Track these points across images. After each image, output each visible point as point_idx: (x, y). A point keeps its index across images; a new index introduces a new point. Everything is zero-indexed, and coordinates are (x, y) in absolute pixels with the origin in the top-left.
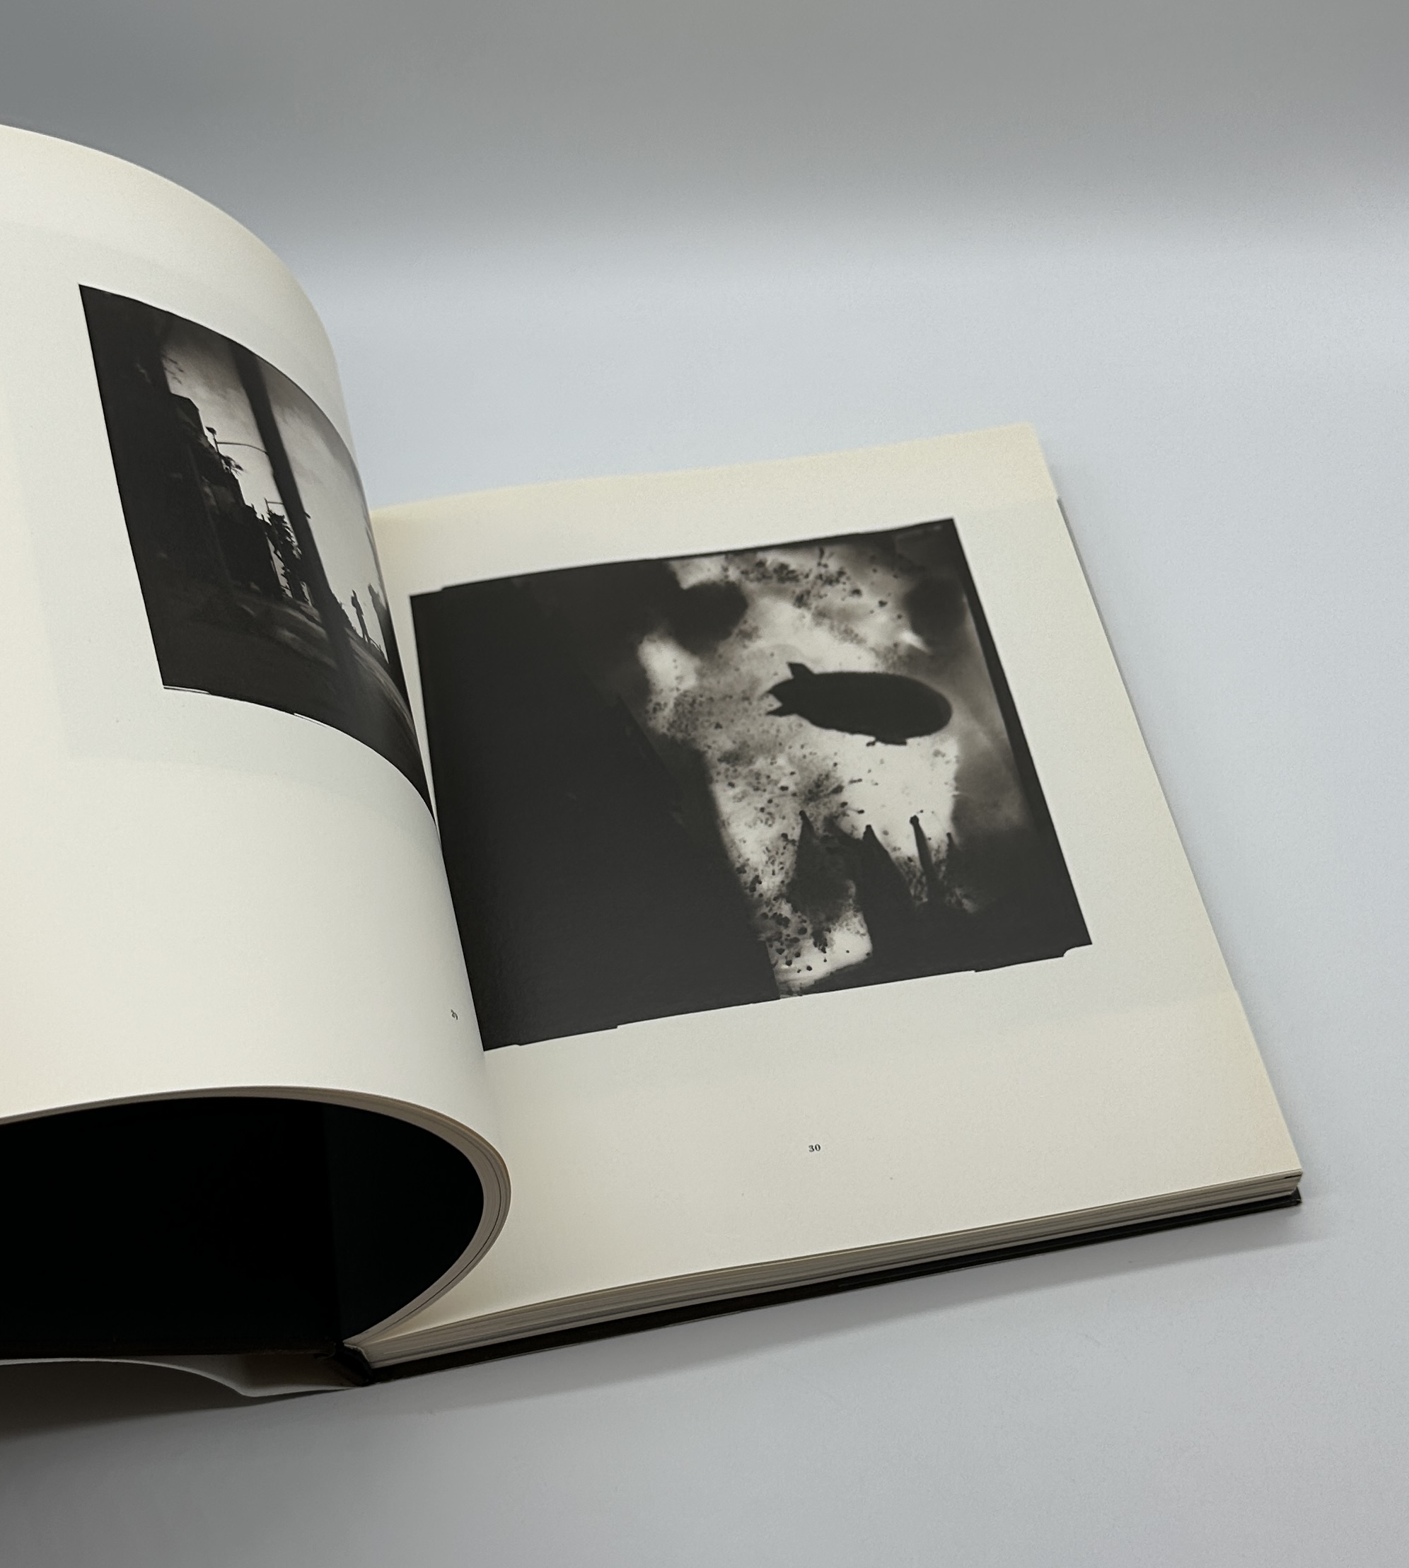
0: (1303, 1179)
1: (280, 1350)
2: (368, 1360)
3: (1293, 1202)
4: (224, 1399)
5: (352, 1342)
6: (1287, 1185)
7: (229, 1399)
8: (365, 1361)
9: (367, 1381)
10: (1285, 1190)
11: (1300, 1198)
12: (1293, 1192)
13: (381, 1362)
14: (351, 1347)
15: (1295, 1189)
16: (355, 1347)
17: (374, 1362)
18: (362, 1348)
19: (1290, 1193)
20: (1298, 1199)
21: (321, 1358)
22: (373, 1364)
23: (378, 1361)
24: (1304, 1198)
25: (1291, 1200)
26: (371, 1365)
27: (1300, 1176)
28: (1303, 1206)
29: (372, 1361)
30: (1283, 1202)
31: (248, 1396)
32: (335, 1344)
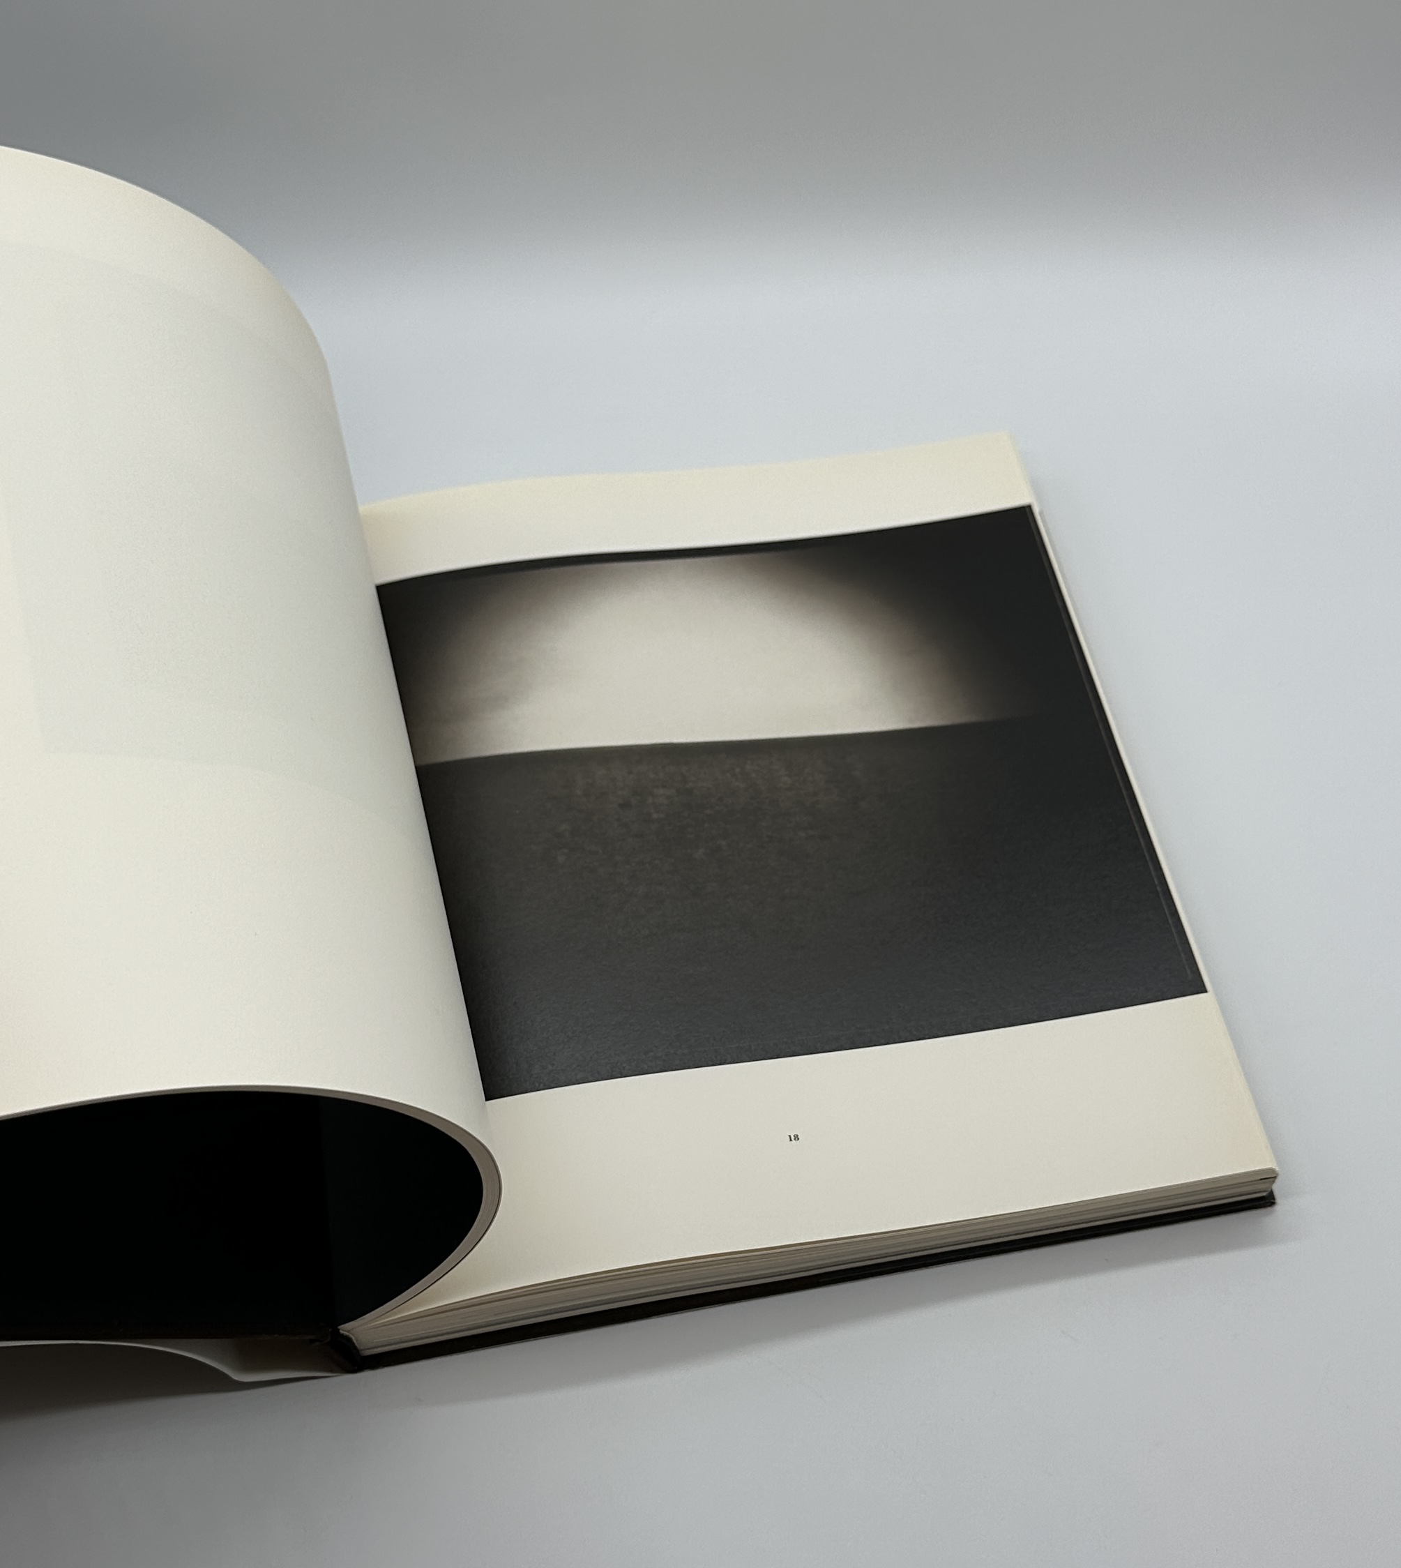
0: (1278, 1181)
1: (276, 1336)
2: (358, 1347)
3: (1267, 1203)
4: (217, 1383)
5: (346, 1328)
6: (1262, 1186)
7: (222, 1384)
8: (355, 1347)
9: (355, 1367)
10: (1260, 1190)
11: (1274, 1199)
12: (1267, 1193)
13: (370, 1350)
14: (345, 1333)
15: (1270, 1190)
16: (347, 1334)
17: (362, 1350)
18: (353, 1335)
19: (1265, 1194)
20: (1273, 1201)
21: (318, 1343)
22: (363, 1352)
23: (369, 1349)
24: (1278, 1199)
25: (1266, 1201)
26: (361, 1352)
27: (1275, 1177)
28: (1277, 1208)
29: (362, 1348)
30: (1257, 1203)
31: (240, 1380)
32: (331, 1330)
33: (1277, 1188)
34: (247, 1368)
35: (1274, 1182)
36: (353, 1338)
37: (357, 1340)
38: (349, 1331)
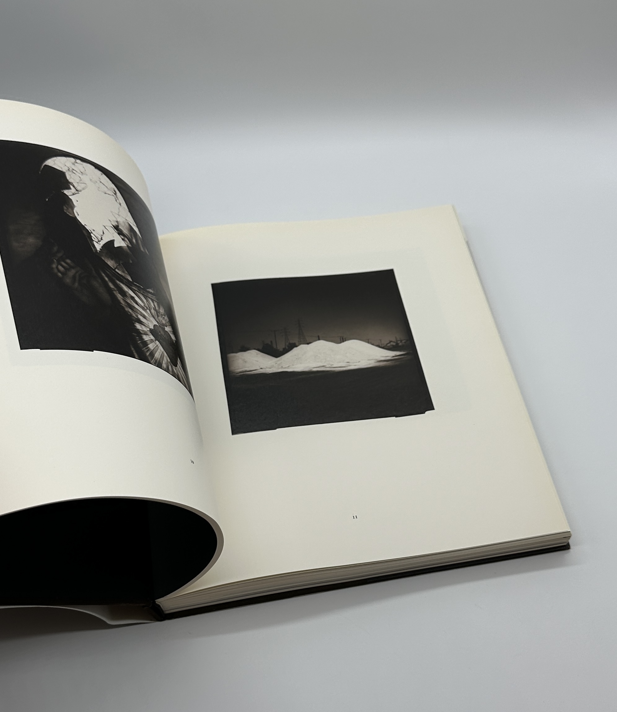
4: (100, 625)
6: (564, 540)
7: (103, 626)
8: (162, 610)
10: (563, 542)
12: (566, 544)
15: (567, 542)
16: (159, 604)
18: (161, 604)
20: (569, 547)
21: (146, 607)
23: (168, 610)
24: (572, 547)
25: (566, 547)
26: (164, 612)
27: (570, 537)
28: (571, 550)
29: (165, 610)
30: (562, 548)
31: (111, 624)
32: (152, 601)
33: (571, 541)
34: (114, 618)
35: (569, 539)
36: (161, 606)
37: (163, 607)
38: (159, 602)
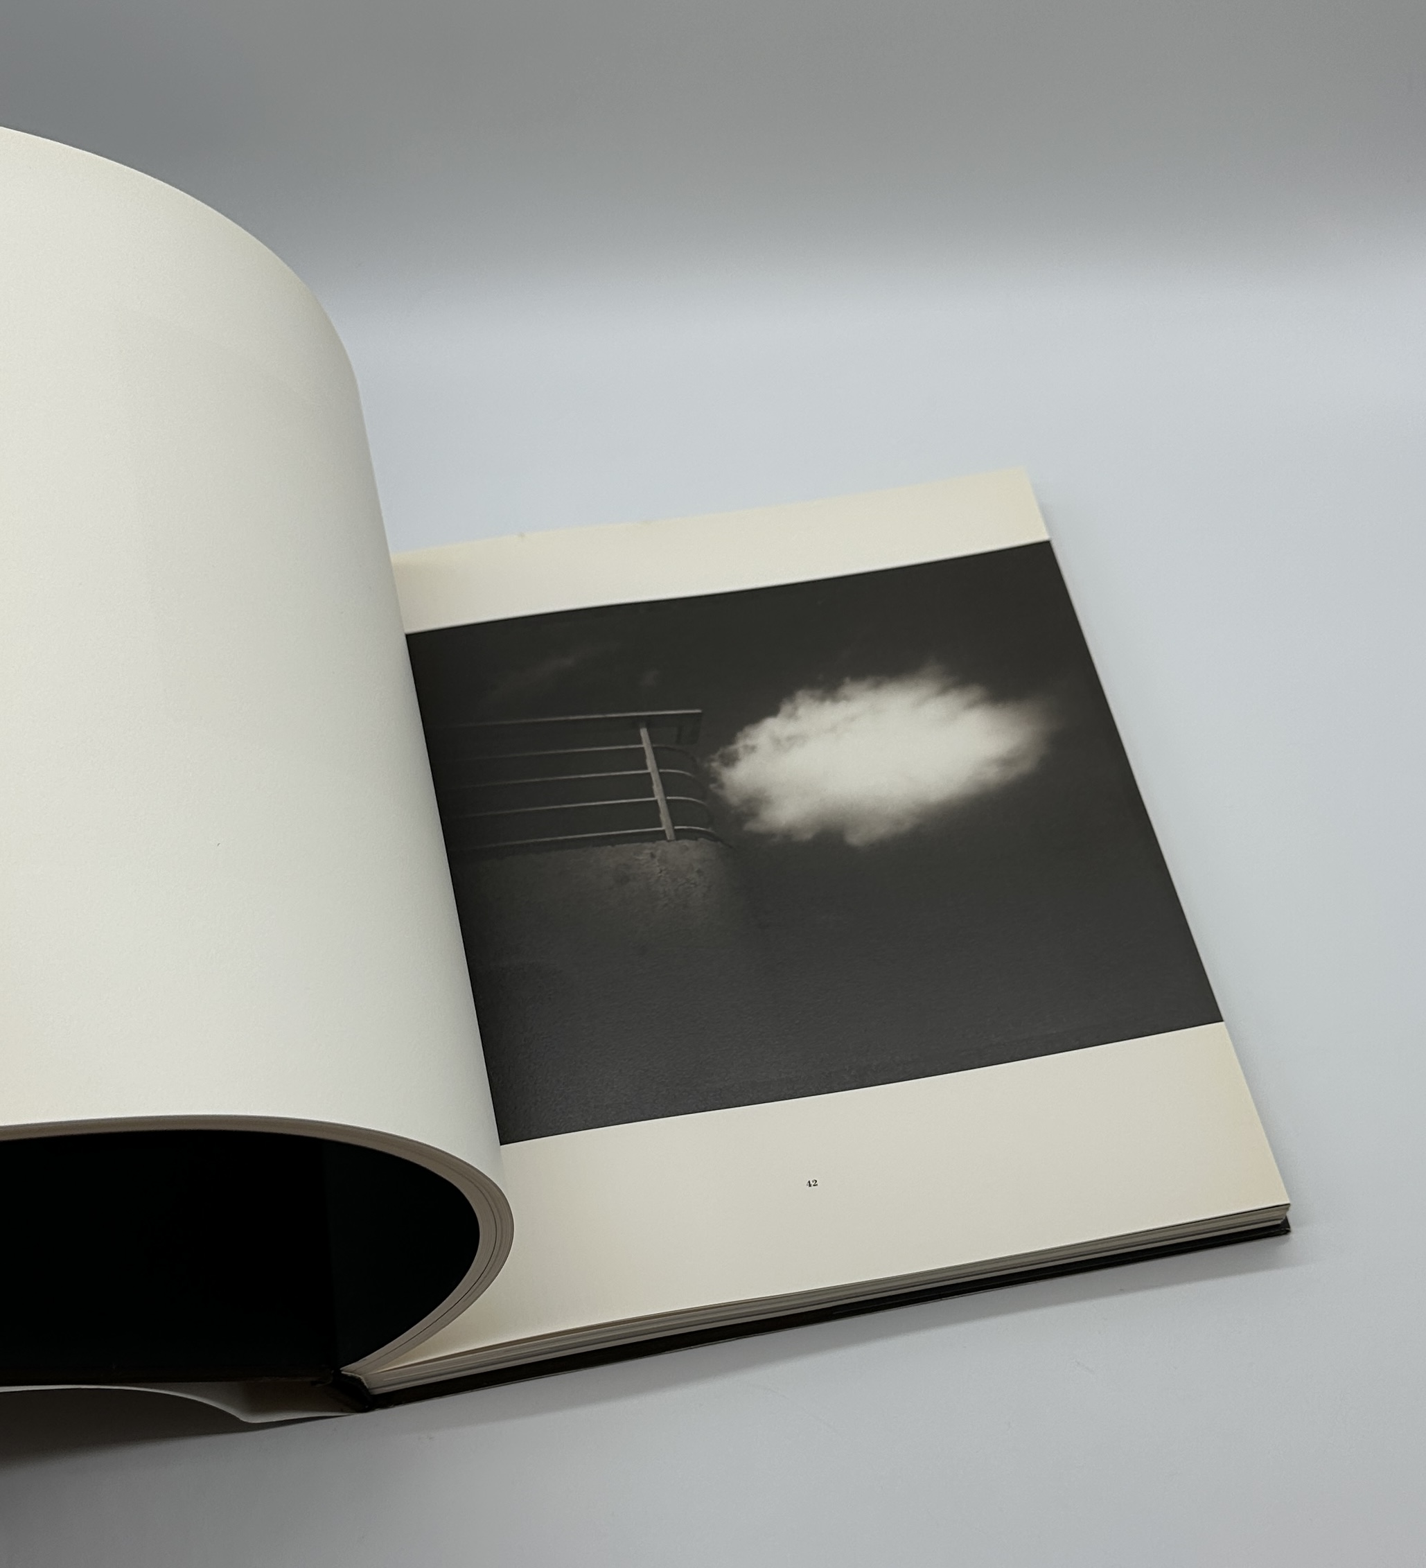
0: (1291, 1208)
2: (368, 1387)
3: (1283, 1231)
4: (225, 1425)
5: (350, 1369)
6: (1276, 1214)
7: (230, 1425)
8: (363, 1387)
9: (367, 1407)
10: (1275, 1219)
11: (1289, 1227)
12: (1282, 1220)
14: (349, 1374)
15: (1284, 1218)
16: (353, 1374)
17: (374, 1389)
18: (361, 1375)
19: (1279, 1222)
20: (1287, 1229)
21: (319, 1385)
22: (372, 1391)
23: (377, 1388)
24: (1293, 1228)
25: (1282, 1229)
26: (370, 1391)
28: (1292, 1236)
29: (372, 1386)
30: (1276, 1230)
31: (250, 1421)
32: (333, 1371)
33: (1291, 1216)
34: (256, 1409)
35: (1287, 1209)
36: (364, 1381)
37: (366, 1379)
